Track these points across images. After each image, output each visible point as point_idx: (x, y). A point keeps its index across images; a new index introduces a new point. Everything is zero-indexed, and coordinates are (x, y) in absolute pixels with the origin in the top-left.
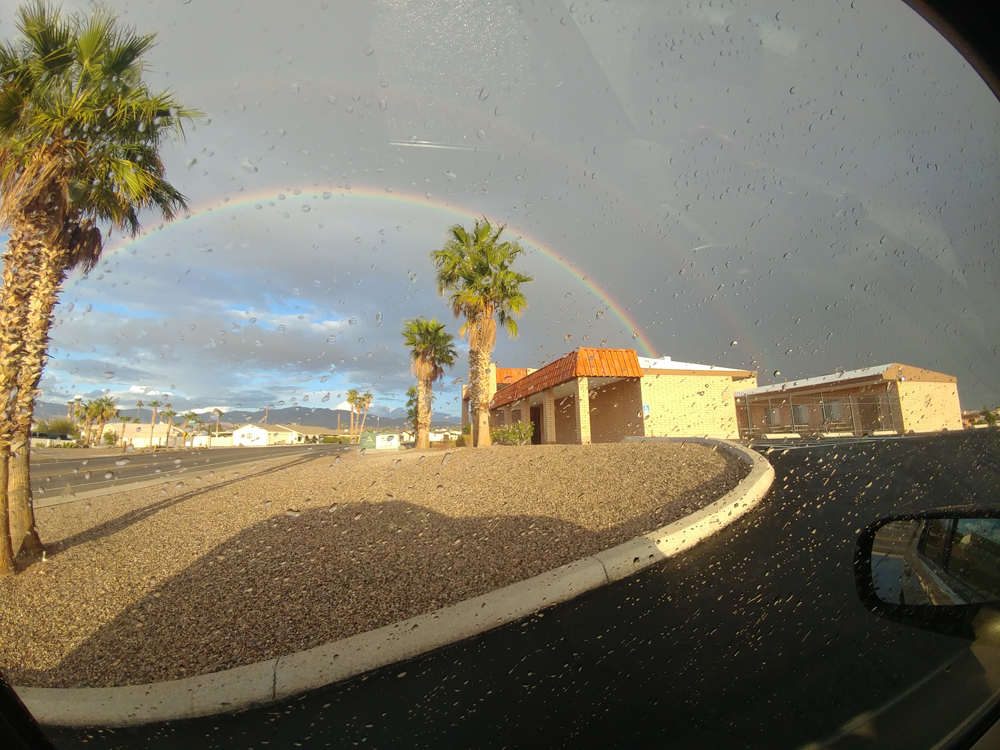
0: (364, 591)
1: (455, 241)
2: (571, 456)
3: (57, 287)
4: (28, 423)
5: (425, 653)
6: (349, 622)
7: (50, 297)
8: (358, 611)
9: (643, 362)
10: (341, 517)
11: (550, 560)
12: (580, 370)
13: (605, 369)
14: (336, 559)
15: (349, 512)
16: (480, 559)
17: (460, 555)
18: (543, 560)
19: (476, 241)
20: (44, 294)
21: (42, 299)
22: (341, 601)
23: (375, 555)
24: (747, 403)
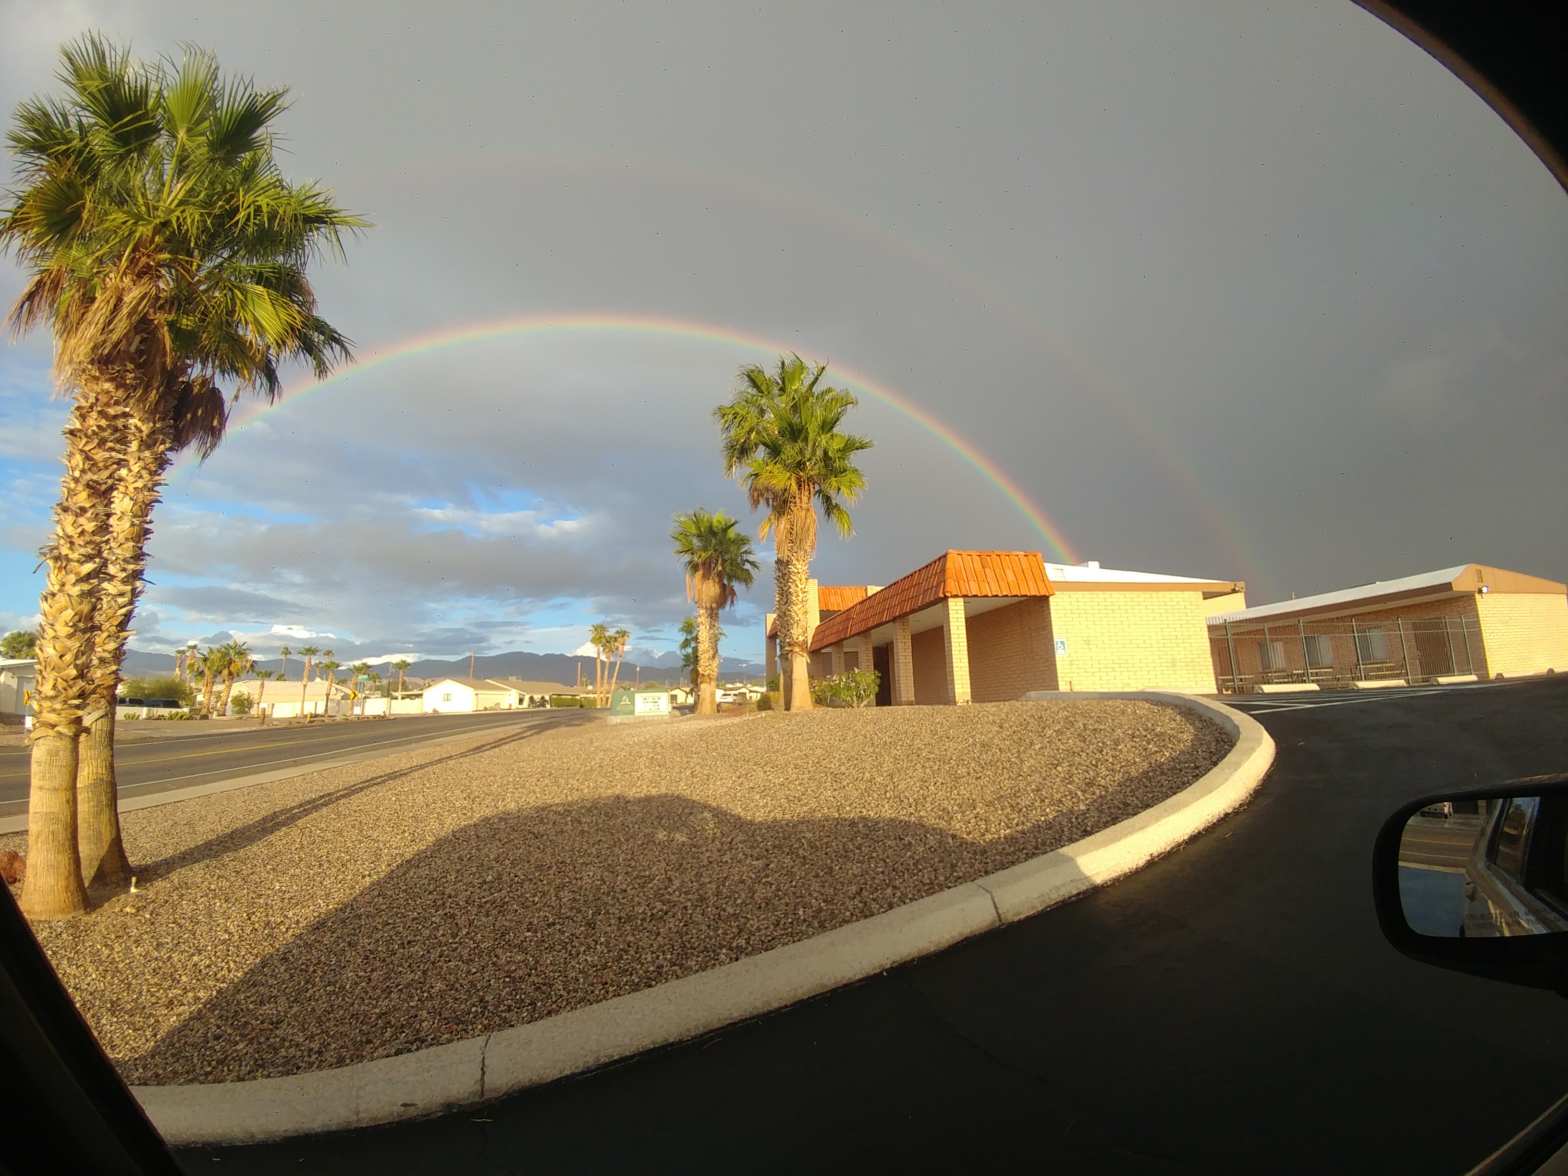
0: (618, 934)
1: (749, 390)
2: (939, 723)
3: (157, 478)
4: (112, 683)
5: (711, 1031)
6: (595, 981)
7: (146, 493)
8: (610, 964)
9: (1053, 572)
10: (584, 820)
11: (906, 888)
12: (951, 586)
13: (992, 584)
14: (576, 884)
15: (595, 812)
16: (795, 887)
17: (764, 880)
18: (895, 888)
19: (783, 390)
20: (135, 488)
21: (132, 495)
22: (584, 948)
23: (635, 878)
24: (1229, 635)
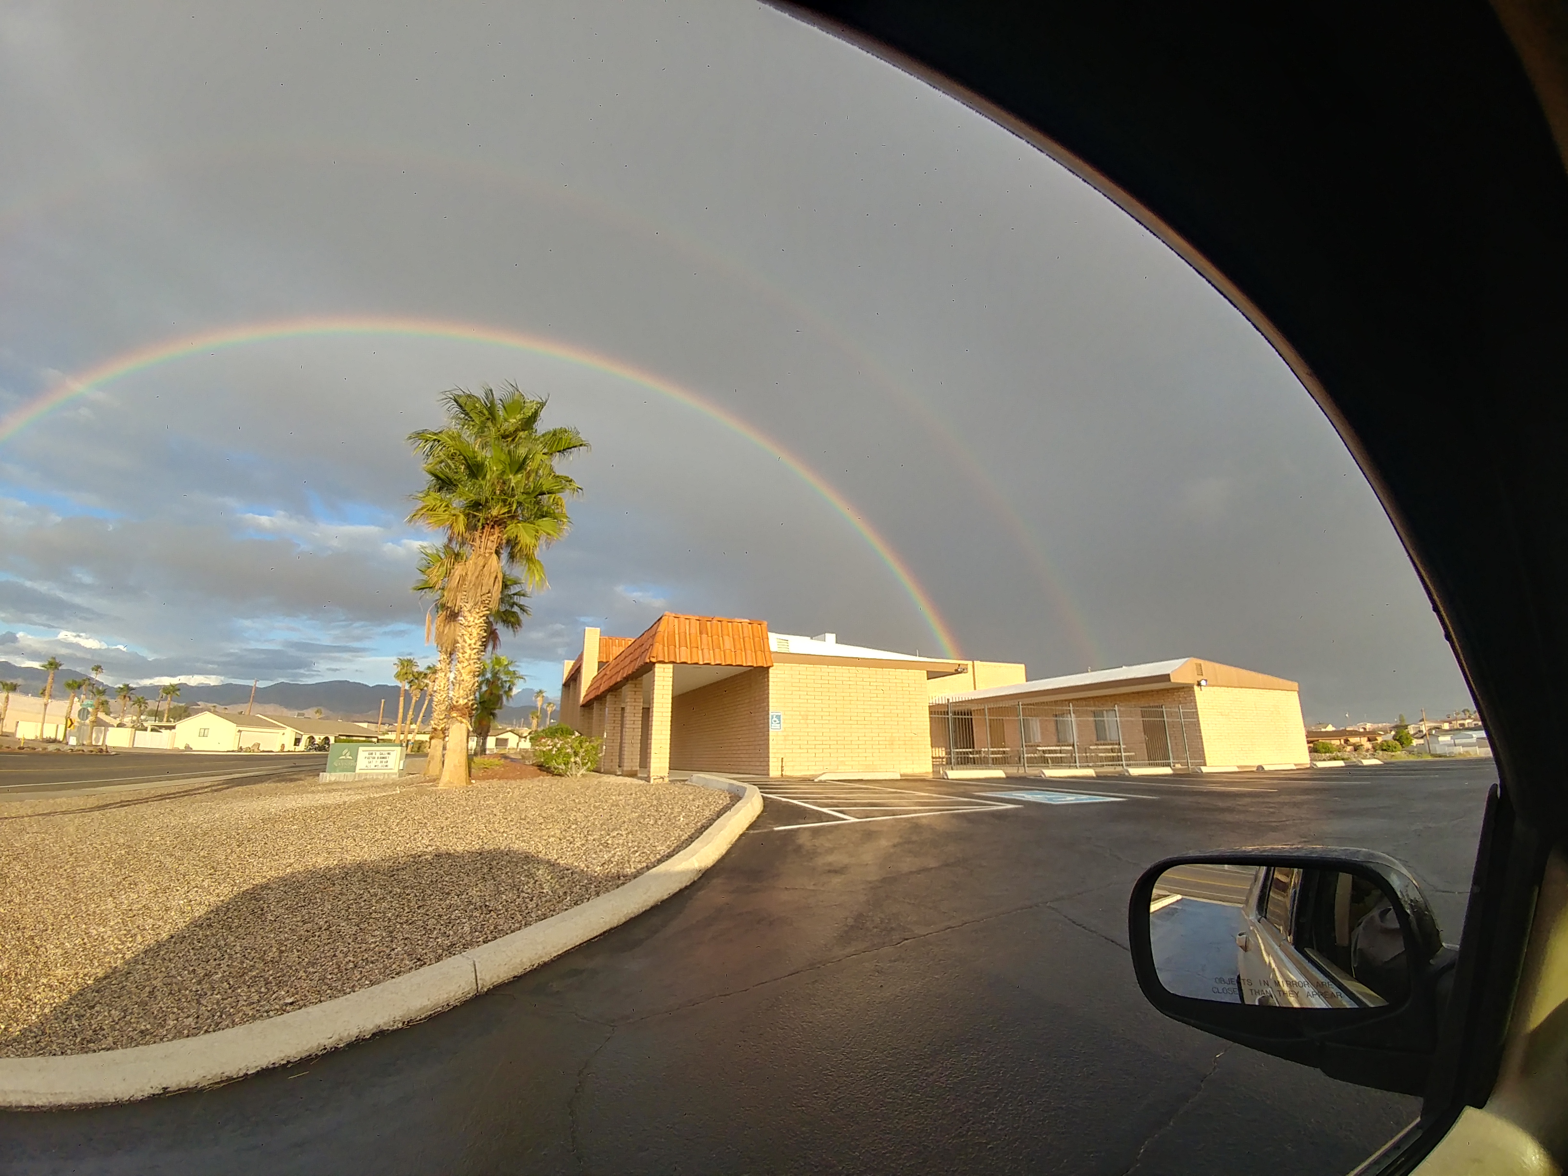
9: (776, 641)
12: (659, 650)
24: (950, 714)
